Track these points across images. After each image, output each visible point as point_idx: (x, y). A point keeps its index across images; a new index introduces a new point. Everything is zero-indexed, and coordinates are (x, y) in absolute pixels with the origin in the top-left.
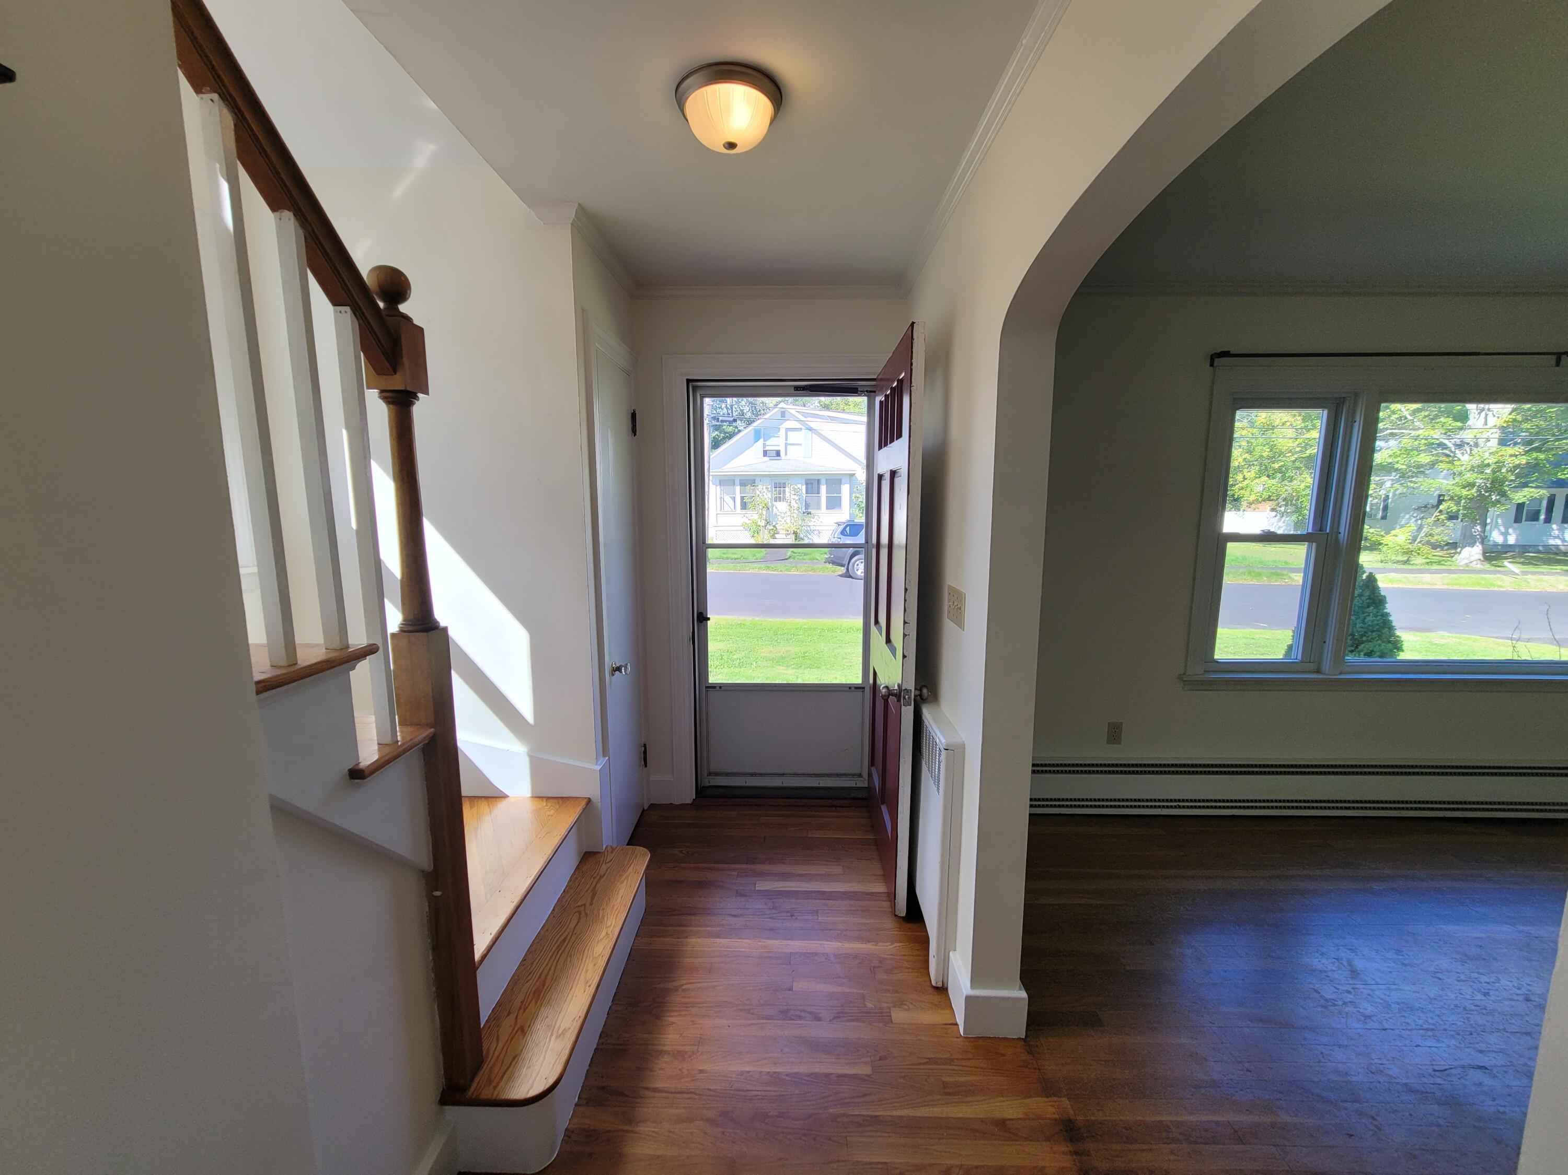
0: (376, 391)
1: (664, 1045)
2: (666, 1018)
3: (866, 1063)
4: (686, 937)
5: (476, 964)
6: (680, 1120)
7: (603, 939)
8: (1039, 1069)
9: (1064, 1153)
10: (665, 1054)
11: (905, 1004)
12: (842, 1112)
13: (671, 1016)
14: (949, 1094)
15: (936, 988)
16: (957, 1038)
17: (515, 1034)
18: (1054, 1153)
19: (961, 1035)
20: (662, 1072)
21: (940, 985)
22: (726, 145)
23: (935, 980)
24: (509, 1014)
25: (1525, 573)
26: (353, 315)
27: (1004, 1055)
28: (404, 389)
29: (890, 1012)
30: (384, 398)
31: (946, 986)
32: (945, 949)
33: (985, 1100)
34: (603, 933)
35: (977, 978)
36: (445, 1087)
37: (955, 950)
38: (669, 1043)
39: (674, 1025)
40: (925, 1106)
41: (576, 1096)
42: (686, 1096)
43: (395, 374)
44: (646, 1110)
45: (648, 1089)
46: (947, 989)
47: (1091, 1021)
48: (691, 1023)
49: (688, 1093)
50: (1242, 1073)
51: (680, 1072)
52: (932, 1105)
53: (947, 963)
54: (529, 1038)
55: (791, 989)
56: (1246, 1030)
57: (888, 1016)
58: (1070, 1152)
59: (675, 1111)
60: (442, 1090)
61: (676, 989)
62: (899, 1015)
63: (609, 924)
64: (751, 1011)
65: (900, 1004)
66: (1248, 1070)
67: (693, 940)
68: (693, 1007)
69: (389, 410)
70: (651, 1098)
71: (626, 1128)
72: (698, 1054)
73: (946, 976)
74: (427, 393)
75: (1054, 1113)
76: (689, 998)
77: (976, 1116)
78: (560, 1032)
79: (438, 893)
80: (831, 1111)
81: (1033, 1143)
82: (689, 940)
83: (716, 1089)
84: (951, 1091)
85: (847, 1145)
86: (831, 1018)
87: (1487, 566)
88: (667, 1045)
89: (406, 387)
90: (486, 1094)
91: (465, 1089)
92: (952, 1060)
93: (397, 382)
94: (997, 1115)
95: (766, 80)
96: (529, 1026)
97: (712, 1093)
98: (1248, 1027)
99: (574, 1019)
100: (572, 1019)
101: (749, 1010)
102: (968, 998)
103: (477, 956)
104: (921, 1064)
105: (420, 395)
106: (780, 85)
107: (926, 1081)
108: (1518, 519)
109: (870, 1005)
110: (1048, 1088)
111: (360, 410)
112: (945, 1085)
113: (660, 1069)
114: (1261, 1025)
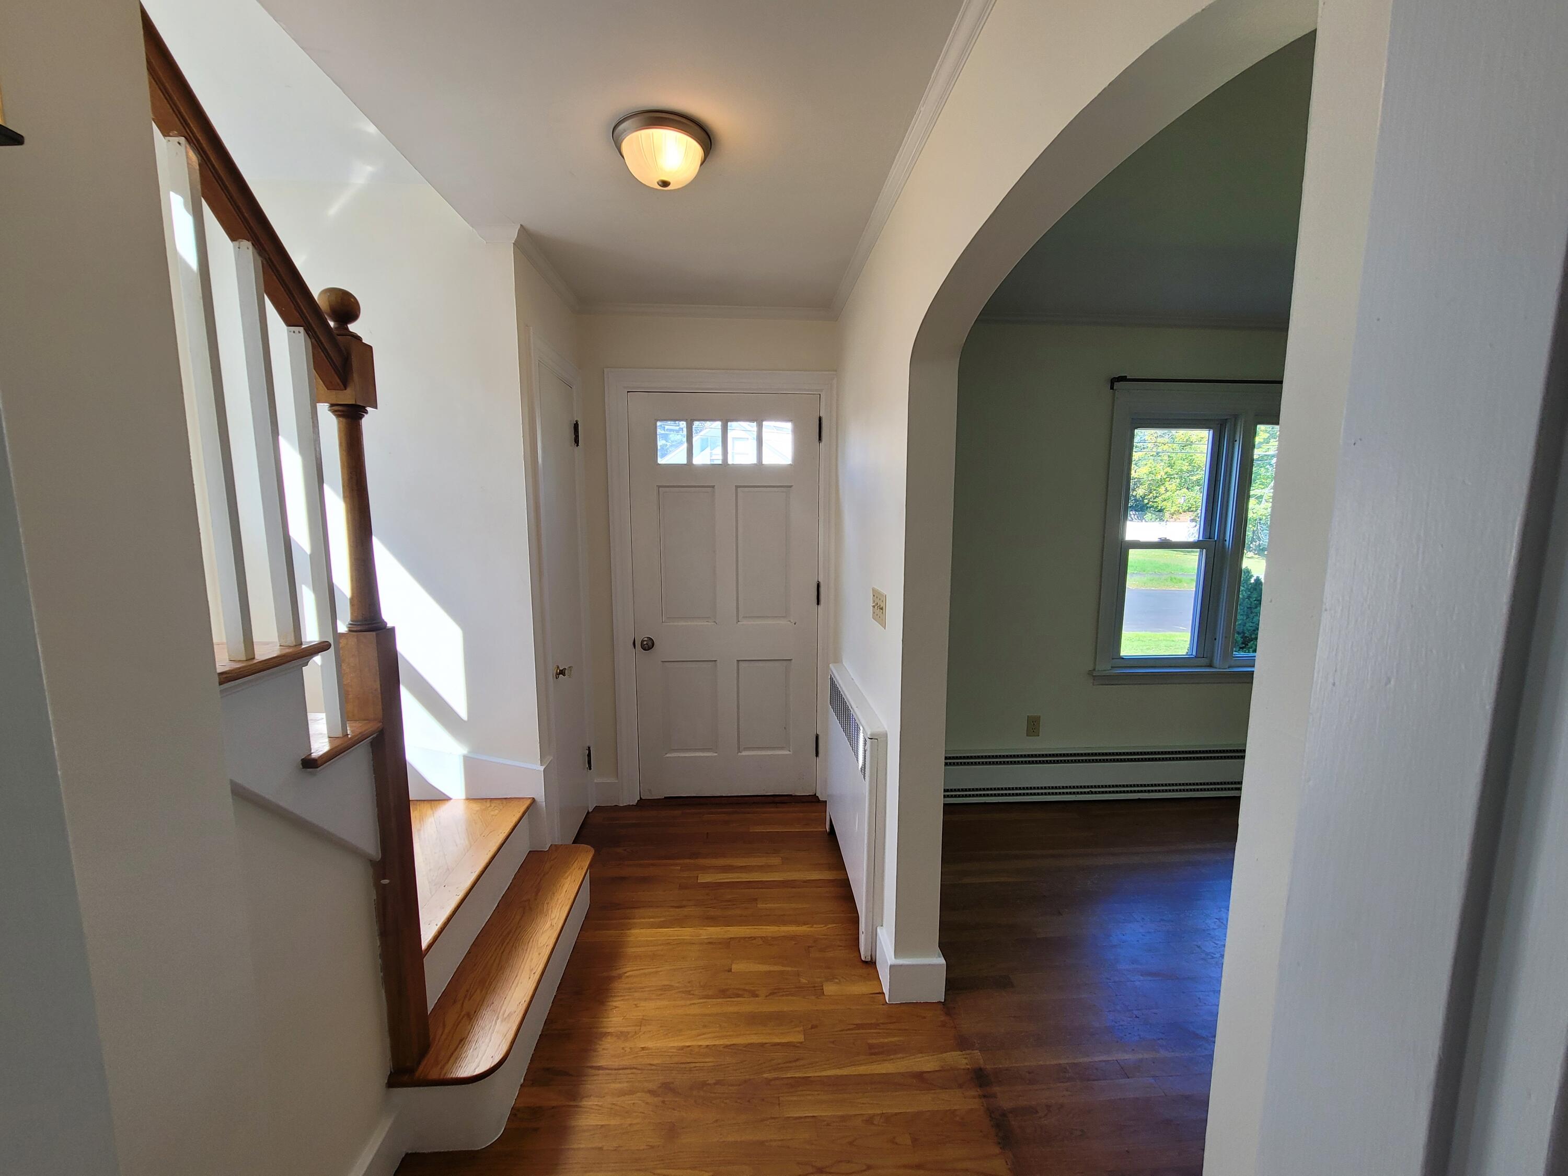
0: (327, 404)
1: (607, 1028)
2: (608, 1003)
3: (798, 1032)
4: (630, 929)
5: (423, 952)
6: (622, 1093)
7: (547, 930)
8: (955, 1028)
9: (974, 1097)
10: (608, 1035)
11: (836, 978)
12: (776, 1076)
13: (616, 1001)
14: (875, 1054)
15: (866, 962)
16: (883, 1005)
17: (462, 1019)
18: (965, 1098)
19: (886, 1002)
20: (605, 1052)
21: (869, 959)
22: (660, 183)
23: (864, 955)
24: (455, 1002)
26: (306, 334)
27: (925, 1018)
28: (354, 403)
29: (822, 986)
30: (334, 412)
31: (874, 960)
32: (872, 925)
33: (907, 1057)
34: (548, 924)
35: (899, 949)
36: (392, 1070)
37: (882, 926)
38: (613, 1025)
39: (616, 1009)
40: (852, 1065)
41: (522, 1077)
42: (629, 1071)
43: (346, 389)
44: (589, 1086)
45: (592, 1067)
46: (875, 963)
47: (1004, 983)
48: (634, 1006)
49: (631, 1069)
50: (1131, 1019)
51: (622, 1051)
52: (858, 1064)
53: (875, 938)
54: (475, 1023)
55: (730, 970)
56: (1137, 983)
57: (821, 989)
58: (979, 1095)
59: (617, 1086)
60: (389, 1073)
61: (620, 977)
62: (830, 989)
63: (553, 916)
64: (692, 992)
65: (831, 978)
66: (1136, 1017)
67: (635, 931)
68: (636, 992)
69: (339, 423)
70: (594, 1075)
71: (572, 1103)
72: (640, 1033)
73: (874, 950)
74: (376, 407)
75: (967, 1064)
76: (632, 984)
77: (898, 1071)
78: (506, 1015)
79: (386, 881)
80: (765, 1075)
81: (947, 1090)
82: (633, 931)
83: (657, 1064)
84: (877, 1052)
85: (779, 1104)
86: (768, 994)
88: (611, 1027)
89: (356, 401)
90: (434, 1075)
91: (412, 1071)
92: (878, 1025)
93: (347, 397)
94: (916, 1069)
95: (697, 128)
96: (475, 1012)
97: (653, 1067)
98: (1140, 981)
99: (520, 1003)
100: (518, 1003)
101: (690, 991)
102: (892, 967)
103: (424, 944)
104: (849, 1029)
105: (369, 409)
106: (710, 134)
107: (854, 1044)
109: (804, 981)
110: (963, 1043)
111: (313, 422)
112: (871, 1046)
113: (604, 1049)
114: (1149, 978)
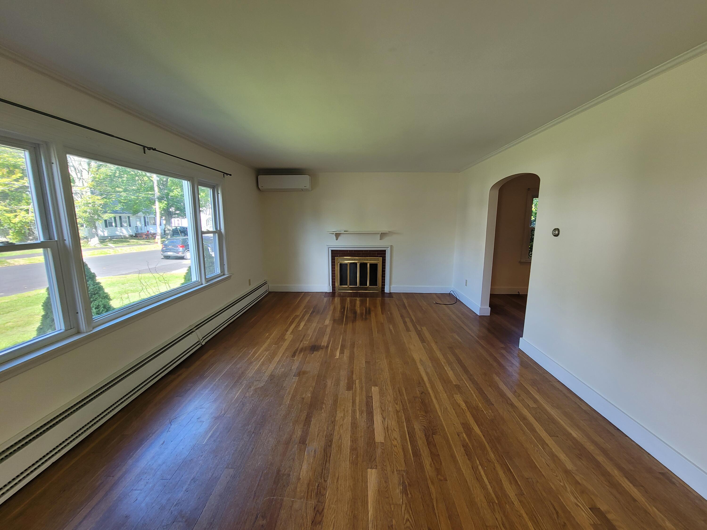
25: (116, 247)
87: (102, 246)
108: (106, 226)
